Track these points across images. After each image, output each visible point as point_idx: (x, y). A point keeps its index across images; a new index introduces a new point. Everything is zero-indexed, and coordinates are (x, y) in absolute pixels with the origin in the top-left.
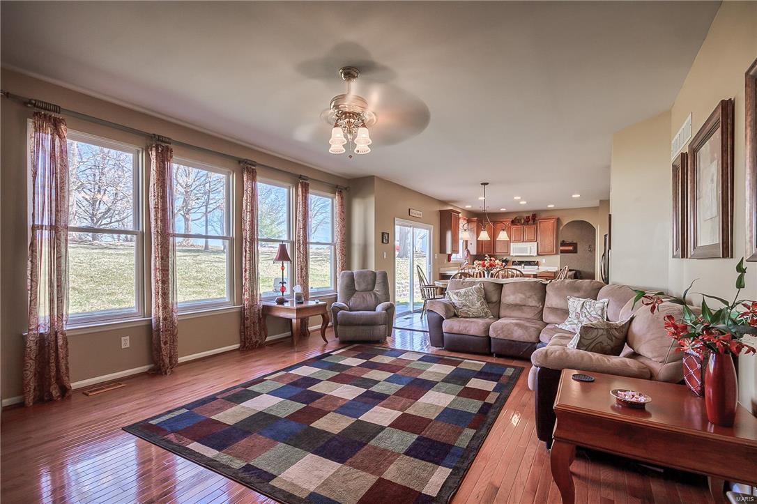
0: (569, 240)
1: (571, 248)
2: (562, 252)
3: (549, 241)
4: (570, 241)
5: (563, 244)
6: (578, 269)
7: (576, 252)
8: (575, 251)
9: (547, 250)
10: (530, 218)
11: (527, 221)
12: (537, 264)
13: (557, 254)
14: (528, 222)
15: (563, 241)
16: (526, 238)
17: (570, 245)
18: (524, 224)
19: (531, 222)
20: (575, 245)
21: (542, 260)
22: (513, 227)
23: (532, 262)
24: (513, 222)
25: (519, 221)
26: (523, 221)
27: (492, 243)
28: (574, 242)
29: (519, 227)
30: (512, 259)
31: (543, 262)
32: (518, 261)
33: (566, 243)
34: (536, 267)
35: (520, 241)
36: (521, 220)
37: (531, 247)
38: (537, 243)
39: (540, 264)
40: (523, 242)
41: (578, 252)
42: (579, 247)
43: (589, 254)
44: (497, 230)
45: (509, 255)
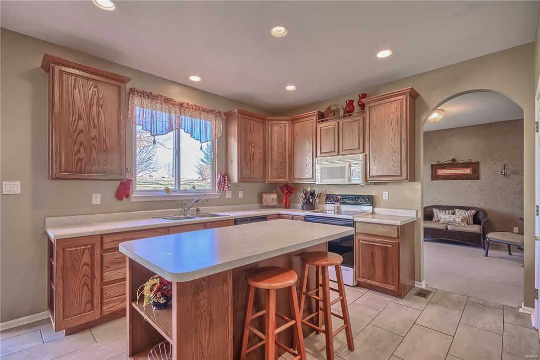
0: (463, 158)
1: (468, 171)
3: (389, 151)
4: (466, 160)
6: (482, 205)
7: (478, 178)
8: (475, 176)
9: (386, 172)
10: (355, 104)
11: (349, 110)
12: (371, 200)
14: (352, 110)
15: (454, 160)
16: (345, 145)
17: (465, 165)
18: (340, 118)
19: (356, 110)
20: (475, 167)
21: (383, 194)
22: (321, 126)
23: (358, 197)
24: (322, 117)
25: (334, 114)
26: (342, 113)
27: (287, 161)
28: (474, 160)
29: (331, 124)
30: (326, 191)
31: (384, 198)
32: (340, 195)
33: (458, 164)
34: (369, 209)
35: (333, 154)
36: (337, 111)
37: (350, 165)
38: (366, 155)
39: (377, 203)
40: (338, 154)
41: (482, 177)
42: (483, 170)
43: (504, 180)
44: (295, 135)
45: (315, 183)
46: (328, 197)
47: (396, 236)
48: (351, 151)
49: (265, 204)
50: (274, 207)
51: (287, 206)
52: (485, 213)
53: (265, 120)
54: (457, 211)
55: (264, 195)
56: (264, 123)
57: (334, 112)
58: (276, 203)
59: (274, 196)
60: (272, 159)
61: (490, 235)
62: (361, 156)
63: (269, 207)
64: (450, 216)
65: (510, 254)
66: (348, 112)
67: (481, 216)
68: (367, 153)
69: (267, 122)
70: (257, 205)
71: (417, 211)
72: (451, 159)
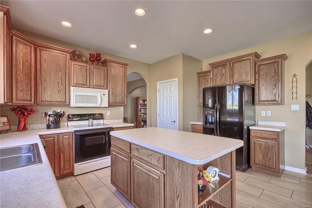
3: (120, 89)
9: (118, 101)
11: (92, 60)
16: (95, 82)
22: (75, 63)
26: (84, 59)
29: (83, 65)
31: (108, 115)
35: (85, 86)
37: (101, 95)
38: (108, 90)
40: (89, 88)
45: (68, 105)
46: (70, 116)
48: (99, 87)
57: (79, 56)
58: (8, 127)
59: (5, 120)
71: (123, 120)
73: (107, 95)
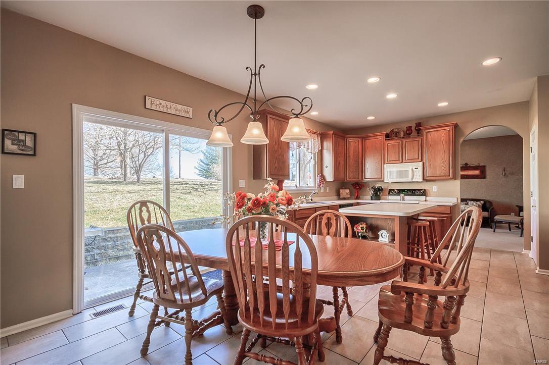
0: (474, 163)
1: (477, 172)
2: (463, 177)
3: (441, 161)
4: (476, 164)
5: (466, 167)
6: (488, 198)
7: (484, 178)
8: (483, 176)
9: (438, 173)
10: (413, 129)
11: (408, 133)
12: (423, 193)
13: (454, 178)
14: (410, 134)
15: (466, 164)
16: (407, 156)
17: (475, 168)
18: (403, 138)
19: (414, 133)
20: (483, 169)
21: (432, 188)
22: (388, 142)
23: (415, 190)
24: (387, 136)
25: (396, 134)
26: (402, 134)
27: (360, 165)
28: (482, 164)
29: (396, 142)
30: (388, 187)
31: (434, 191)
32: (397, 189)
33: (469, 167)
34: (423, 198)
35: (398, 162)
36: (399, 132)
37: (412, 169)
38: (423, 163)
39: (428, 193)
40: (402, 162)
41: (488, 177)
42: (488, 172)
43: (504, 179)
44: (366, 148)
45: (383, 181)
46: (390, 191)
47: (449, 212)
48: (412, 160)
49: (342, 196)
50: (348, 199)
51: (357, 198)
52: (490, 202)
53: (344, 137)
54: (469, 202)
55: (341, 190)
56: (344, 139)
57: (396, 133)
58: (349, 196)
59: (348, 191)
60: (349, 165)
61: (497, 218)
62: (421, 164)
63: (344, 199)
64: (464, 206)
65: (510, 231)
66: (407, 134)
67: (488, 205)
68: (424, 161)
69: (346, 139)
70: (336, 197)
71: (457, 198)
72: (464, 163)
73: (420, 168)
